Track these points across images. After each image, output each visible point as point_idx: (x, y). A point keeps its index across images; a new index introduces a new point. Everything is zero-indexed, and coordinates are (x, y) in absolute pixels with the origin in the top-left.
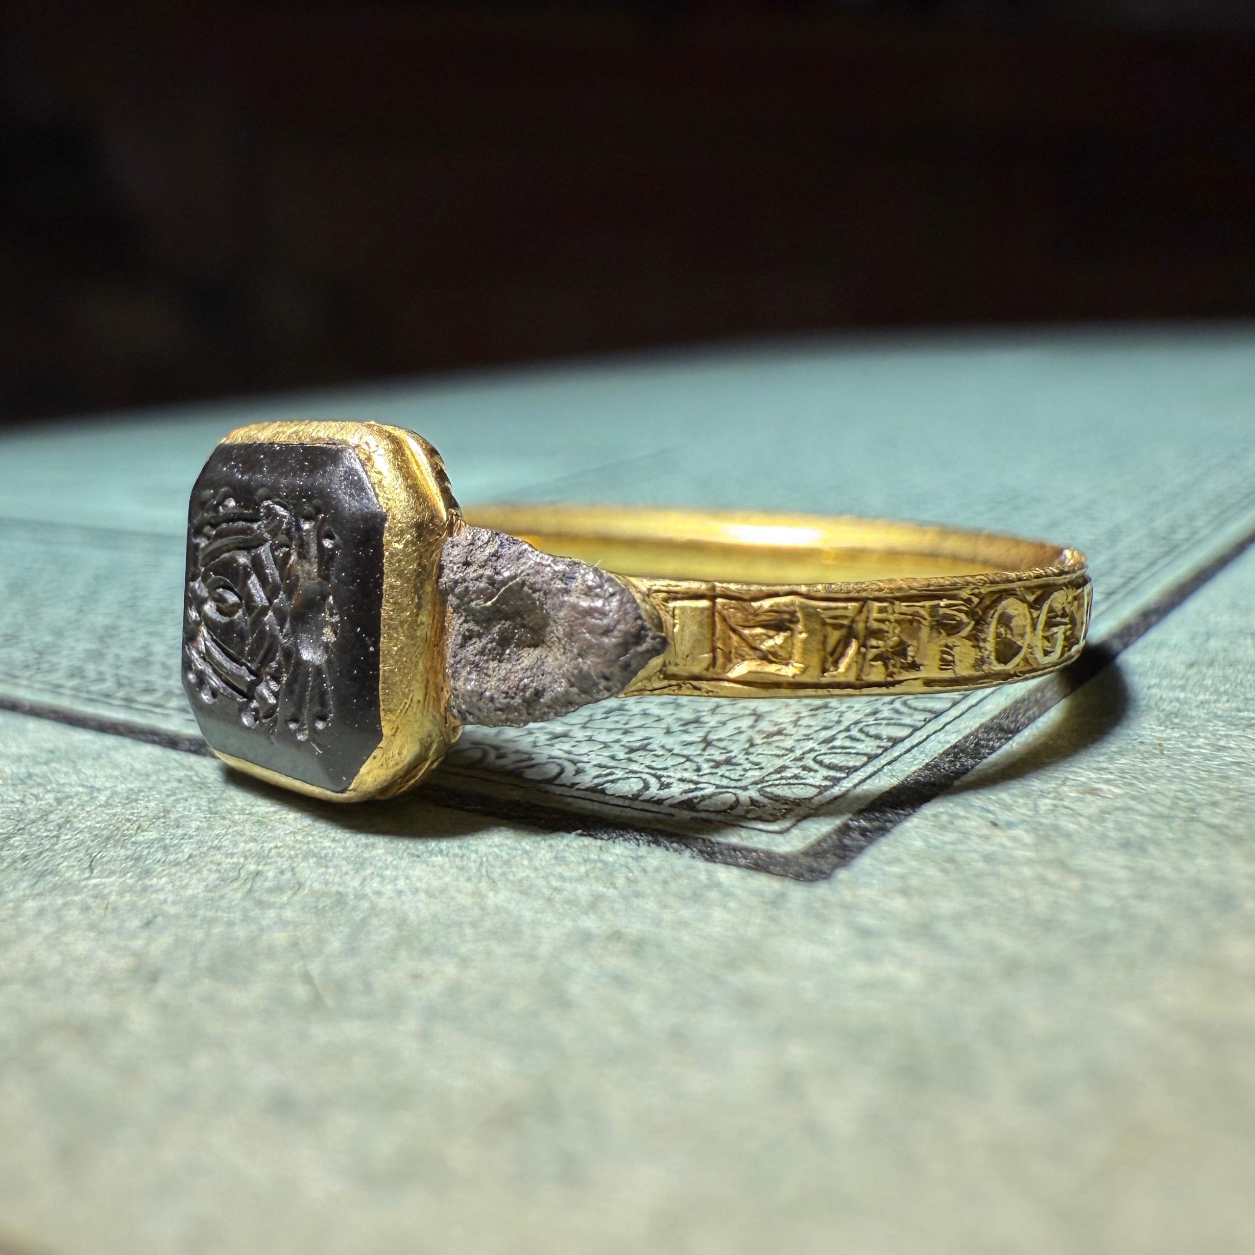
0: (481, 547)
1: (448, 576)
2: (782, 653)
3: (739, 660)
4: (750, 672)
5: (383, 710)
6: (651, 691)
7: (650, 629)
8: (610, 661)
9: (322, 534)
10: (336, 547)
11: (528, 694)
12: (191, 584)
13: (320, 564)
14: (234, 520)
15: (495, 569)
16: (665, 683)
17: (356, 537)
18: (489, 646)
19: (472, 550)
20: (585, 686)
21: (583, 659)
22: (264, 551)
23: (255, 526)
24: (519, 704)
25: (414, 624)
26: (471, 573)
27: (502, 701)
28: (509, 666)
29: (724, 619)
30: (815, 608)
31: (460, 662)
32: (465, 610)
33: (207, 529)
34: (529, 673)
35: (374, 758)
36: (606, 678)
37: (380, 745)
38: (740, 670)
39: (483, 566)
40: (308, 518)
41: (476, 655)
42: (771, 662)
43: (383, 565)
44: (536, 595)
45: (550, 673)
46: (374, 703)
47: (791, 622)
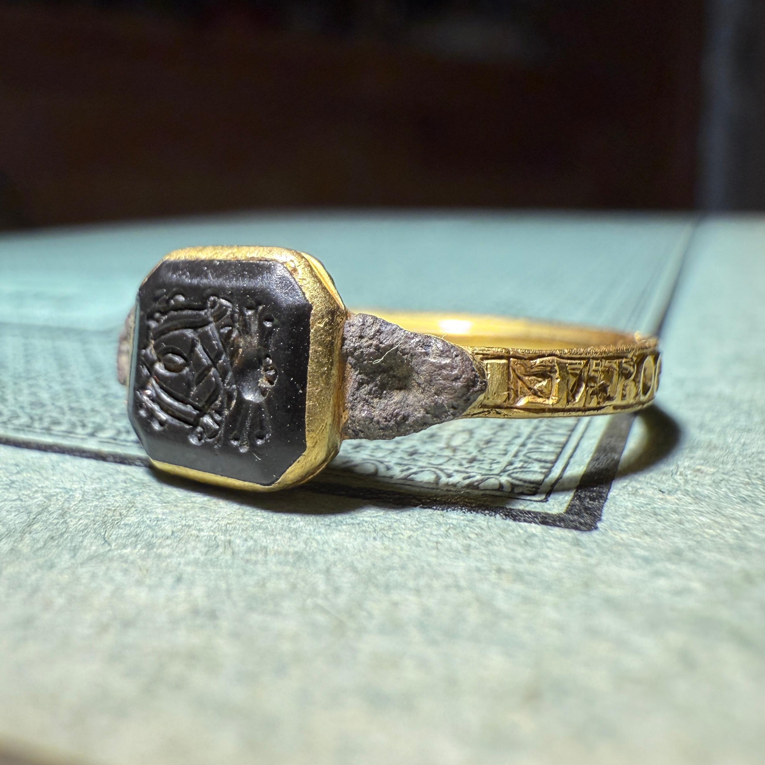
0: (369, 326)
1: (349, 345)
2: (545, 391)
3: (522, 396)
4: (529, 402)
5: (308, 431)
6: (472, 415)
7: (479, 377)
8: (458, 397)
9: (263, 318)
10: (274, 326)
11: (398, 419)
12: (144, 351)
13: (261, 337)
14: (182, 309)
15: (379, 340)
16: (481, 410)
17: (291, 319)
18: (374, 389)
19: (363, 329)
20: (437, 413)
21: (438, 396)
22: (210, 329)
23: (203, 313)
24: (393, 425)
25: (328, 375)
26: (365, 342)
27: (383, 423)
28: (386, 401)
29: (514, 371)
30: (565, 364)
31: (356, 399)
32: (359, 367)
33: (157, 315)
34: (399, 406)
35: (298, 462)
36: (453, 407)
37: (304, 454)
38: (523, 402)
39: (372, 339)
40: (249, 308)
41: (366, 395)
42: (539, 397)
43: (309, 337)
44: (405, 357)
45: (412, 405)
46: (302, 426)
47: (550, 372)
